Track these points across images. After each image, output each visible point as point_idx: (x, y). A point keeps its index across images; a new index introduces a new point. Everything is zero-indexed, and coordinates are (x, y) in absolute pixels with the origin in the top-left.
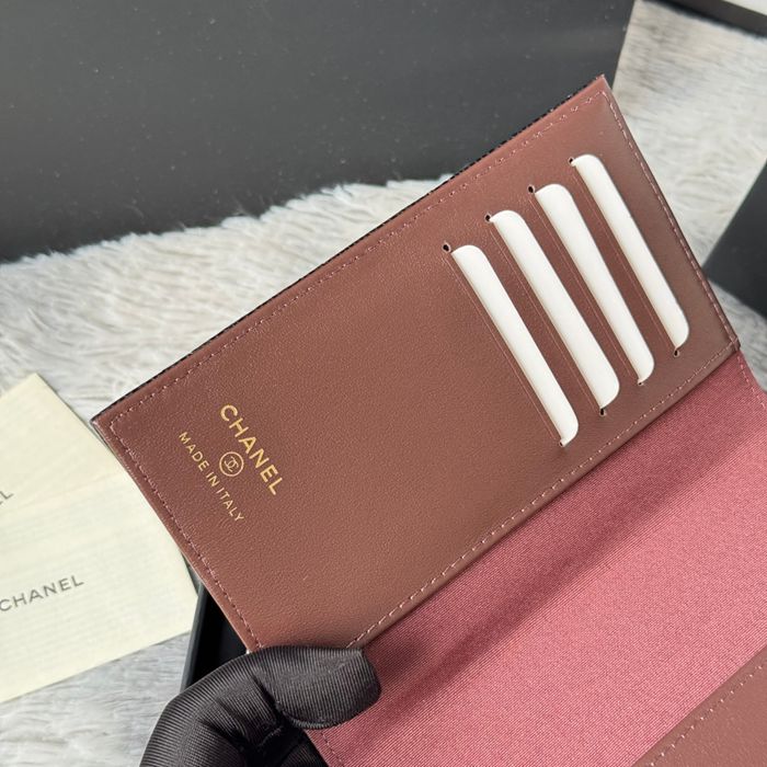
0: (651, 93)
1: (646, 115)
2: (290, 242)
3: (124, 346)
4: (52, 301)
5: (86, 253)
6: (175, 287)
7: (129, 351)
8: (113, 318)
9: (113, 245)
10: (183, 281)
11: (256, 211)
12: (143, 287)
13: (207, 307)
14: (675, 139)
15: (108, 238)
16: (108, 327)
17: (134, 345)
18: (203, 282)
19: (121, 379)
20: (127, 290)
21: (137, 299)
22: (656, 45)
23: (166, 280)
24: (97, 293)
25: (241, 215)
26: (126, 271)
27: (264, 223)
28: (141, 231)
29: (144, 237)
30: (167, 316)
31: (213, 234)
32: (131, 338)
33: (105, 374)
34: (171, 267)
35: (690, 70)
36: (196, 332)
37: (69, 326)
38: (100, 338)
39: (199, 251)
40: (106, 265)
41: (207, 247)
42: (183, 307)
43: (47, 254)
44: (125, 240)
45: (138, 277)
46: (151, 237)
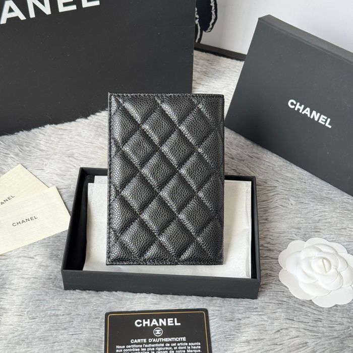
0: (207, 78)
1: (206, 84)
2: (97, 124)
3: (47, 155)
4: (25, 144)
5: (34, 131)
6: (62, 138)
7: (48, 156)
8: (43, 148)
9: (42, 128)
10: (64, 136)
11: (86, 116)
12: (52, 139)
13: (72, 143)
14: (215, 90)
15: (41, 126)
16: (42, 150)
17: (49, 155)
18: (70, 136)
19: (46, 163)
20: (47, 140)
21: (50, 142)
22: (210, 65)
23: (59, 136)
24: (38, 141)
25: (81, 118)
26: (46, 134)
27: (88, 119)
28: (51, 123)
29: (52, 125)
30: (59, 146)
31: (73, 123)
32: (49, 153)
33: (42, 162)
34: (61, 133)
35: (220, 71)
36: (69, 150)
37: (30, 151)
38: (39, 153)
39: (69, 128)
40: (40, 133)
41: (71, 127)
42: (64, 143)
43: (22, 131)
44: (45, 126)
45: (51, 136)
46: (54, 125)
